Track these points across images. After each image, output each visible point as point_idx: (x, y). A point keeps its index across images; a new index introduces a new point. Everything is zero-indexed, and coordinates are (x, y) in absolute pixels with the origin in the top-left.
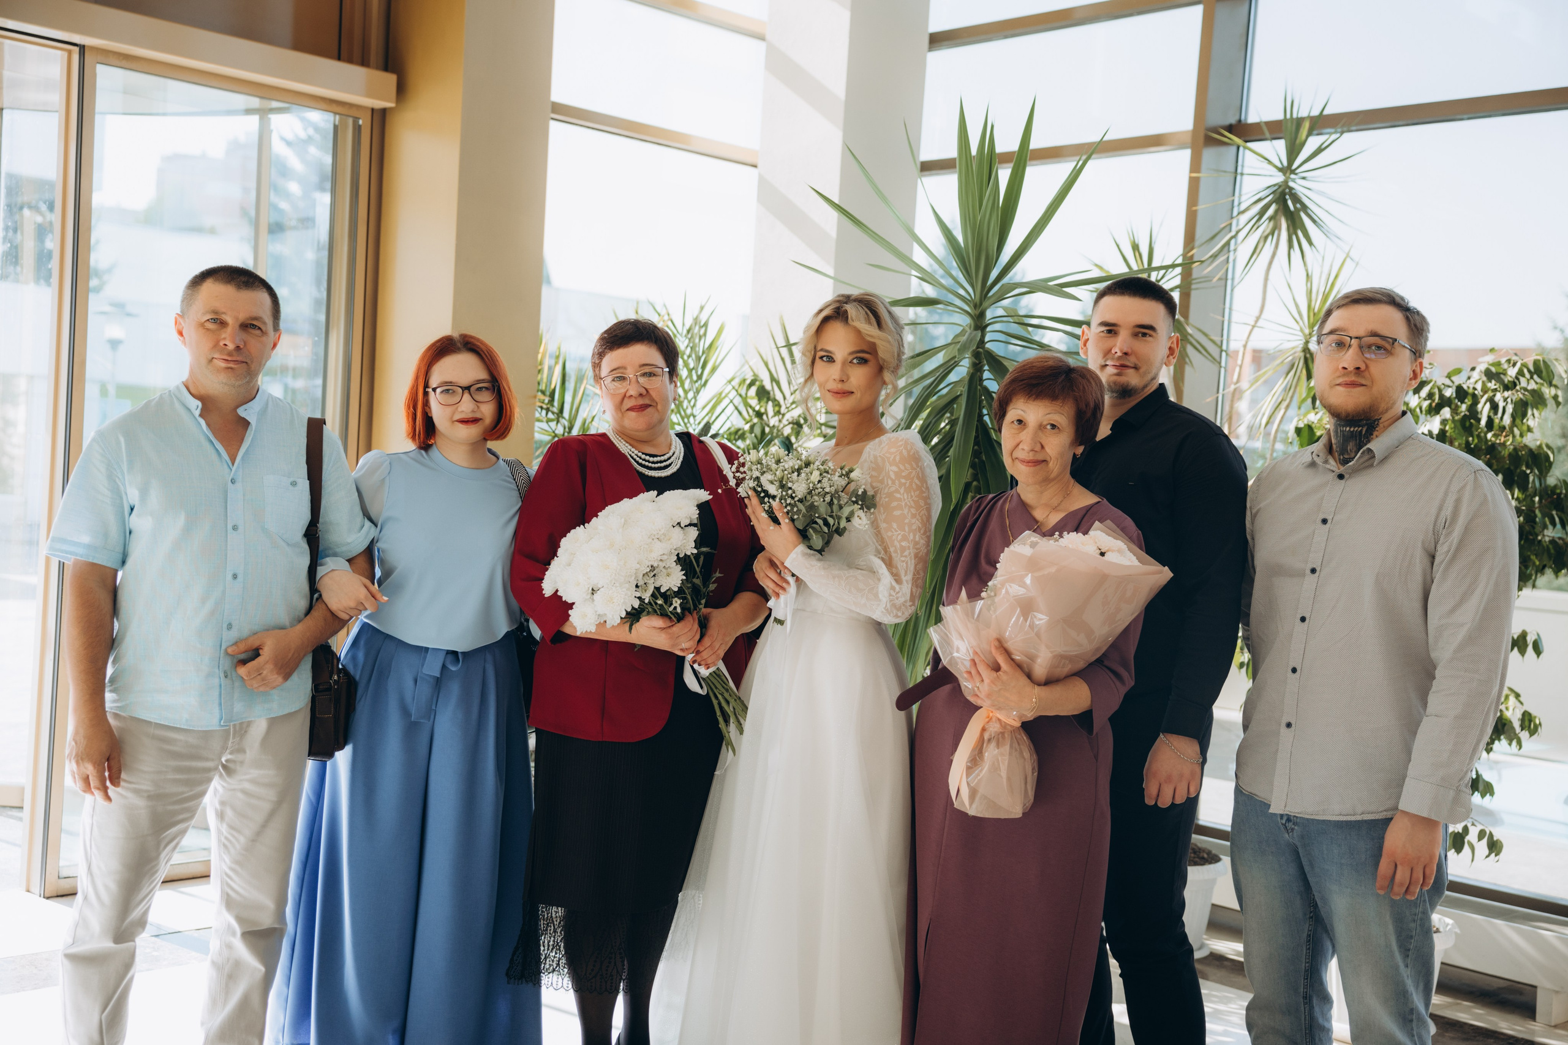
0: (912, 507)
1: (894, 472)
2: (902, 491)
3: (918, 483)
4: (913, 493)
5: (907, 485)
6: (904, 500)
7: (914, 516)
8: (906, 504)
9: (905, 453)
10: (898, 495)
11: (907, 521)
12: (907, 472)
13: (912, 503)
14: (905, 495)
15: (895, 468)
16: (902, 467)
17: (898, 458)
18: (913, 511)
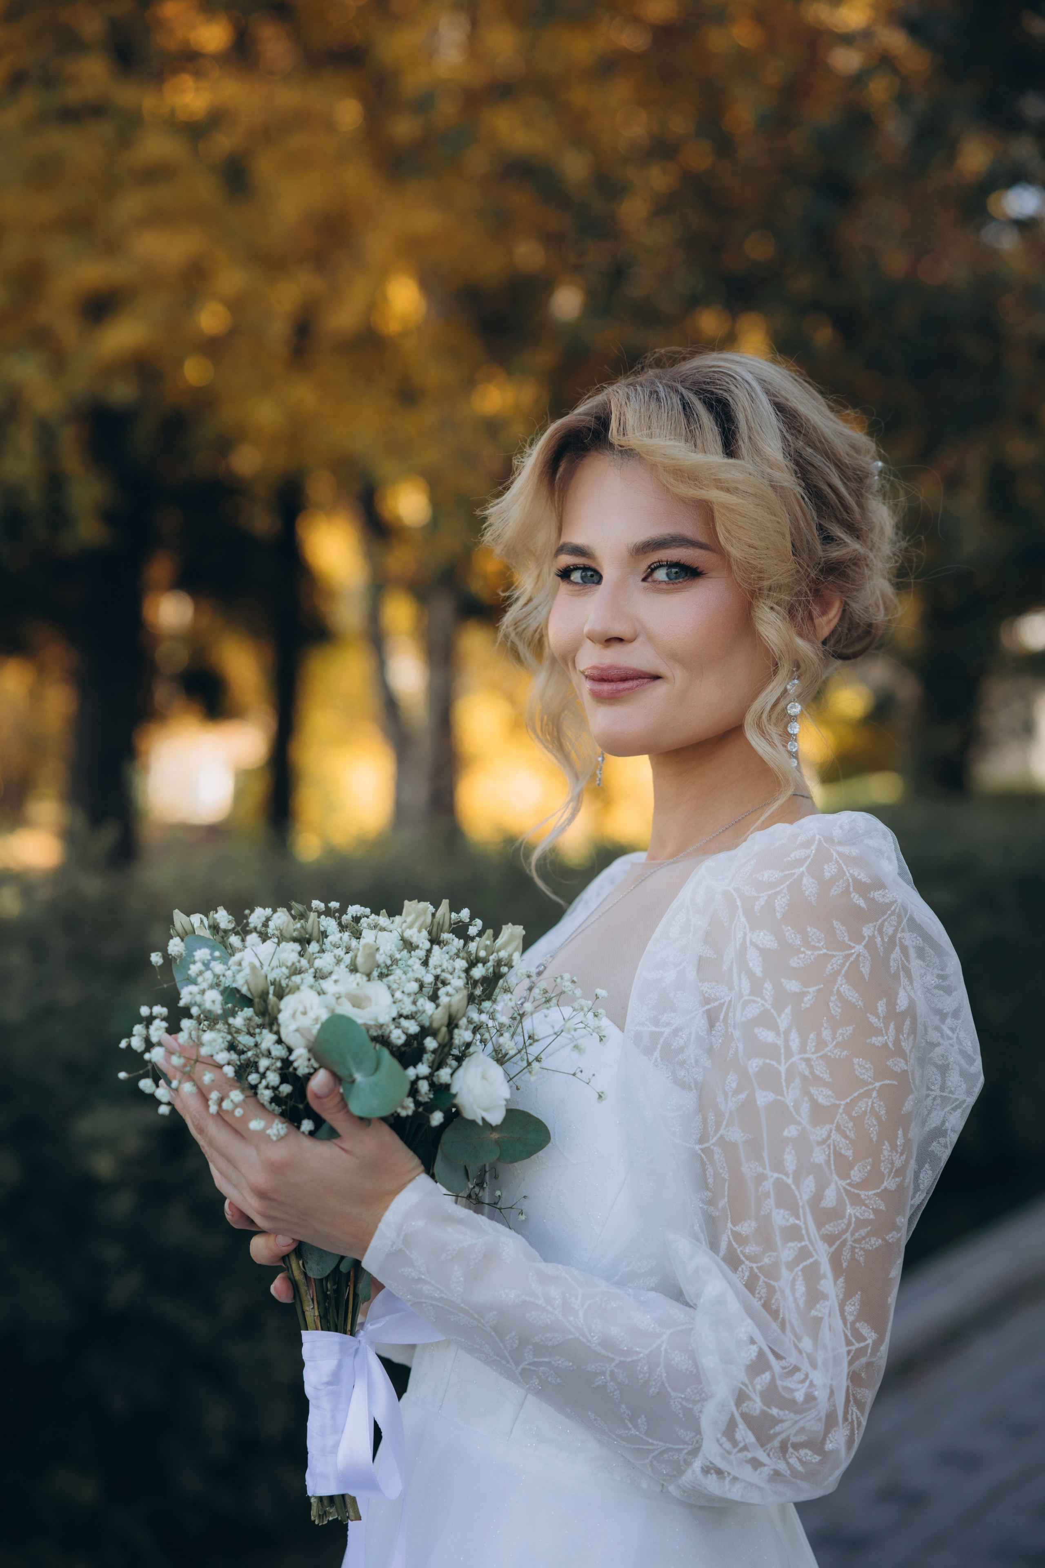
0: (818, 1081)
1: (764, 952)
2: (784, 1020)
3: (852, 996)
4: (826, 1034)
5: (808, 1000)
6: (789, 1053)
7: (820, 1114)
8: (790, 1071)
9: (809, 886)
10: (767, 1036)
11: (791, 1131)
12: (810, 955)
13: (821, 1070)
14: (794, 1036)
15: (765, 938)
16: (792, 936)
17: (781, 904)
18: (823, 1096)
